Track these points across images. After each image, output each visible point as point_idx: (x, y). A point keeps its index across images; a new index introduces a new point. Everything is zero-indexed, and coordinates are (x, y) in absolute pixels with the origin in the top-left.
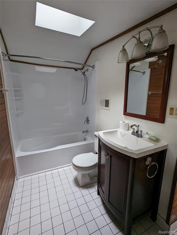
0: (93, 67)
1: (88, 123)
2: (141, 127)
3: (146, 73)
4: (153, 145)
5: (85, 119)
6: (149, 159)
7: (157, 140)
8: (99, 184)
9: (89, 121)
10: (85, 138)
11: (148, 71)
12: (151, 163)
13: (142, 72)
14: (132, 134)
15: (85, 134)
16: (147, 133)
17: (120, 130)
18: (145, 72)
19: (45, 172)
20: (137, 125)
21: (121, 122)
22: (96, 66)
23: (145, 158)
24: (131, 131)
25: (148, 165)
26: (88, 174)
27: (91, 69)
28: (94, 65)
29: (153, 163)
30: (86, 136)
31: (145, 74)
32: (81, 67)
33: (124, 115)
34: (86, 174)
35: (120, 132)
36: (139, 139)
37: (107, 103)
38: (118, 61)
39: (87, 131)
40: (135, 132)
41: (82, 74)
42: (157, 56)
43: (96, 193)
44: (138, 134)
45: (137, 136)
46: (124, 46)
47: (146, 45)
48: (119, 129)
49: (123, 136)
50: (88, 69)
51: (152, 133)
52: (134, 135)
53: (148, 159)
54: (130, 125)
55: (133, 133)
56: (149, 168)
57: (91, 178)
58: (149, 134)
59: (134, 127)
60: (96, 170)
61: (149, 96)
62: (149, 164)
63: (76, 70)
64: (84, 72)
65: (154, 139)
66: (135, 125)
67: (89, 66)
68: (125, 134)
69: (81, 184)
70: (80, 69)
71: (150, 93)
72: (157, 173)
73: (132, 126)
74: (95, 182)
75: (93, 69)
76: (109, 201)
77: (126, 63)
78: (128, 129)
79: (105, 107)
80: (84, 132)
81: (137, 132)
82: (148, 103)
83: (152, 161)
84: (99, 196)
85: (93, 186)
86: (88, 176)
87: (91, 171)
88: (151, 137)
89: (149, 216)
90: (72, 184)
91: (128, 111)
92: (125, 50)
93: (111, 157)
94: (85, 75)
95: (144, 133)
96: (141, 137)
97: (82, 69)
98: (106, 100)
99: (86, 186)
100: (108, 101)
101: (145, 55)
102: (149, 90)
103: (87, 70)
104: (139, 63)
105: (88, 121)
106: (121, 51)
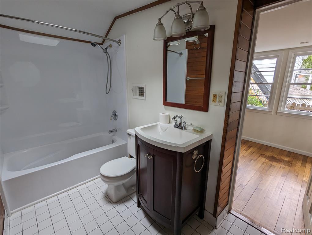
0: (119, 42)
1: (116, 119)
2: (184, 118)
3: (183, 54)
4: (199, 136)
5: (111, 114)
6: (196, 152)
7: (202, 131)
8: (138, 193)
9: (117, 116)
10: (113, 140)
11: (185, 52)
12: (197, 156)
13: (178, 53)
14: (174, 127)
15: (112, 134)
16: (191, 124)
17: (161, 124)
18: (181, 53)
19: (67, 191)
20: (180, 116)
21: (161, 114)
22: (124, 42)
23: (191, 152)
24: (173, 123)
25: (195, 160)
26: (123, 184)
27: (115, 44)
28: (120, 40)
29: (200, 156)
30: (114, 137)
31: (182, 56)
32: (100, 40)
33: (163, 105)
34: (121, 185)
35: (161, 127)
36: (183, 131)
37: (141, 91)
38: (154, 38)
39: (115, 131)
40: (178, 124)
41: (103, 51)
42: (197, 36)
43: (136, 205)
44: (181, 126)
45: (180, 128)
46: (160, 20)
47: (186, 21)
48: (159, 123)
49: (164, 131)
50: (111, 44)
51: (196, 124)
52: (177, 128)
53: (194, 152)
54: (172, 117)
55: (176, 126)
56: (196, 162)
57: (128, 189)
58: (193, 125)
59: (177, 119)
60: (134, 177)
61: (188, 82)
62: (196, 158)
63: (94, 45)
64: (106, 49)
65: (199, 130)
66: (178, 116)
67: (113, 41)
68: (167, 128)
69: (114, 199)
70: (99, 44)
71: (188, 78)
72: (203, 166)
73: (174, 118)
74: (134, 193)
75: (119, 45)
76: (154, 210)
77: (163, 40)
78: (170, 122)
79: (139, 96)
80: (110, 132)
81: (180, 124)
82: (187, 91)
83: (199, 154)
84: (140, 209)
85: (131, 198)
86: (122, 187)
87: (126, 180)
88: (196, 129)
89: (197, 215)
90: (102, 202)
91: (168, 100)
92: (162, 24)
93: (154, 156)
94: (108, 53)
95: (188, 125)
96: (185, 129)
97: (102, 44)
98: (139, 87)
99: (121, 200)
100: (143, 88)
101: (186, 34)
102: (187, 75)
103: (110, 46)
104: (178, 43)
105: (115, 116)
106: (157, 25)
